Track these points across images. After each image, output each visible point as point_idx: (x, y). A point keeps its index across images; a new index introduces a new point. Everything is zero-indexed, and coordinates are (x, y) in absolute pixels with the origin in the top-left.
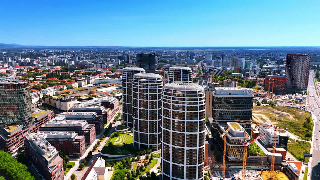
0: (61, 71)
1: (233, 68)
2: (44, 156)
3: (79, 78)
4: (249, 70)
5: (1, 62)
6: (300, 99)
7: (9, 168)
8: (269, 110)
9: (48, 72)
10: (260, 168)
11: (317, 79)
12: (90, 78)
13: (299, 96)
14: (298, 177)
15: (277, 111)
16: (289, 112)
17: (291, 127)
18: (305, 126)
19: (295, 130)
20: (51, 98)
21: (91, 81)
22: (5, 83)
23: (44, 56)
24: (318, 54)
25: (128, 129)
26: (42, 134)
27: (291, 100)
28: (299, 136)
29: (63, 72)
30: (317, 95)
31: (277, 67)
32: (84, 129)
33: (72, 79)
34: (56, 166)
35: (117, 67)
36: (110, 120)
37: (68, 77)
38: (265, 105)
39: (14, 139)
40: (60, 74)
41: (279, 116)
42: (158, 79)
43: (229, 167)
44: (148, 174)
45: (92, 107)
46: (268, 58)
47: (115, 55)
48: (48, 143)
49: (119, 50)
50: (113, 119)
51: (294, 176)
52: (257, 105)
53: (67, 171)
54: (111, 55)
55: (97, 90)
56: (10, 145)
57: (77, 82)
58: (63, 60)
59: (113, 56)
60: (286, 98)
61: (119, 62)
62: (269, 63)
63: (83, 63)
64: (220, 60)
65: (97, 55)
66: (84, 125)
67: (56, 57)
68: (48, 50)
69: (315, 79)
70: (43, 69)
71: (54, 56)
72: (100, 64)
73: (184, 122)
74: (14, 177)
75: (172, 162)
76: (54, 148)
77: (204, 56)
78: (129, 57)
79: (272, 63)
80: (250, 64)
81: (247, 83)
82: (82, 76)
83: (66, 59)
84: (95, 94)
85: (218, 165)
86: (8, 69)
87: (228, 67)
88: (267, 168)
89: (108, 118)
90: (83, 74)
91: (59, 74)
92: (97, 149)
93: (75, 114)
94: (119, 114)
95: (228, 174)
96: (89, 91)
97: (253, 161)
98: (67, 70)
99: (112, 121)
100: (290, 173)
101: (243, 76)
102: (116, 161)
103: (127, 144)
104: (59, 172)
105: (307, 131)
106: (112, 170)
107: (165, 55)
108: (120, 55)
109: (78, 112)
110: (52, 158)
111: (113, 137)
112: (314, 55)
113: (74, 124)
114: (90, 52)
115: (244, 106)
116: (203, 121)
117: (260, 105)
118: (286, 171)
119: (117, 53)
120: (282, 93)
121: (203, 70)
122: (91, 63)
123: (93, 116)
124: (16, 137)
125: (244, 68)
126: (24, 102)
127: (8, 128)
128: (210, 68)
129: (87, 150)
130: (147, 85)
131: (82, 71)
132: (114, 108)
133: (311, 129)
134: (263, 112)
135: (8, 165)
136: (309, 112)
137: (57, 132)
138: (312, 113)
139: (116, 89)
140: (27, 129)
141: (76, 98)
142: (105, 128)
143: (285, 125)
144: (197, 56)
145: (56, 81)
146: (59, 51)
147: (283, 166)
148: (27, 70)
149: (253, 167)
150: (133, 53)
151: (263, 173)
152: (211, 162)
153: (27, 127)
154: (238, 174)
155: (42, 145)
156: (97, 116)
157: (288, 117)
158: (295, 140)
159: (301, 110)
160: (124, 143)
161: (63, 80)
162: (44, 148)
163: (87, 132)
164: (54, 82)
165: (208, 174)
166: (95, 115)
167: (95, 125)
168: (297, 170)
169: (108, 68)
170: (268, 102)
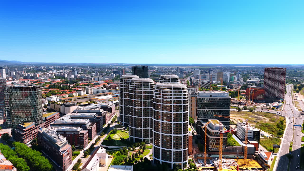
0: (62, 83)
1: (219, 82)
2: (56, 143)
3: (78, 89)
4: (233, 83)
5: (6, 76)
6: (277, 106)
7: (27, 153)
8: (248, 115)
9: (50, 84)
10: (236, 157)
11: (294, 91)
12: (89, 89)
13: (276, 104)
14: (267, 163)
15: (255, 116)
16: (265, 116)
17: (266, 128)
18: (278, 127)
19: (269, 129)
20: (56, 104)
21: (89, 91)
22: (22, 86)
23: (44, 71)
24: (298, 71)
25: (124, 128)
26: (53, 128)
27: (268, 107)
28: (272, 134)
29: (63, 84)
30: (293, 103)
31: (259, 81)
32: (86, 126)
33: (72, 90)
34: (66, 150)
35: (113, 80)
36: (108, 122)
37: (69, 88)
38: (245, 111)
39: (28, 133)
40: (62, 86)
41: (256, 120)
42: (150, 83)
43: (210, 156)
44: (142, 159)
45: (93, 110)
46: (252, 74)
47: (110, 70)
48: (58, 134)
49: (114, 67)
50: (111, 121)
51: (264, 162)
52: (238, 111)
53: (74, 158)
54: (107, 70)
55: (96, 98)
56: (25, 138)
57: (77, 91)
58: (63, 75)
59: (109, 72)
60: (264, 105)
61: (115, 76)
62: (253, 78)
63: (81, 77)
64: (207, 74)
65: (94, 70)
66: (87, 123)
67: (56, 72)
68: (48, 66)
69: (293, 91)
70: (45, 82)
71: (54, 71)
72: (97, 77)
73: (171, 113)
74: (31, 160)
75: (162, 147)
76: (64, 138)
77: (193, 71)
78: (124, 72)
79: (255, 78)
80: (235, 78)
81: (231, 93)
82: (81, 87)
83: (65, 73)
84: (94, 101)
85: (201, 154)
86: (13, 81)
87: (214, 80)
88: (242, 156)
89: (107, 119)
90: (82, 85)
91: (60, 86)
92: (98, 143)
93: (79, 114)
94: (116, 117)
95: (209, 162)
96: (89, 98)
97: (230, 151)
98: (67, 82)
99: (110, 122)
100: (260, 161)
101: (227, 88)
102: (114, 151)
103: (123, 139)
104: (68, 156)
105: (279, 130)
106: (111, 158)
107: (157, 70)
108: (115, 70)
109: (81, 114)
110: (62, 144)
111: (111, 133)
112: (295, 71)
113: (79, 121)
114: (87, 68)
115: (223, 106)
116: (186, 113)
117: (241, 111)
118: (258, 159)
119: (112, 69)
120: (262, 102)
121: (191, 83)
122: (89, 76)
123: (94, 116)
124: (30, 132)
125: (229, 81)
126: (37, 102)
127: (23, 124)
128: (198, 81)
129: (90, 144)
130: (141, 87)
131: (81, 83)
132: (111, 112)
133: (283, 129)
134: (243, 116)
135: (26, 152)
136: (283, 117)
137: (65, 127)
138: (286, 117)
139: (113, 97)
140: (38, 126)
141: (78, 104)
142: (104, 127)
143: (261, 126)
144: (186, 71)
145: (57, 91)
146: (59, 67)
147: (255, 155)
148: (31, 82)
149: (230, 156)
150: (127, 69)
151: (238, 161)
152: (195, 153)
153: (38, 124)
154: (217, 161)
155: (54, 135)
156: (97, 116)
157: (264, 120)
158: (268, 137)
159: (277, 115)
160: (121, 138)
161: (64, 90)
162: (55, 138)
163: (89, 128)
164: (56, 92)
165: (192, 160)
166: (96, 116)
167: (96, 123)
168: (267, 157)
169: (104, 81)
170: (248, 108)
